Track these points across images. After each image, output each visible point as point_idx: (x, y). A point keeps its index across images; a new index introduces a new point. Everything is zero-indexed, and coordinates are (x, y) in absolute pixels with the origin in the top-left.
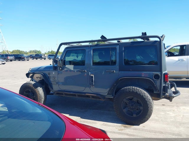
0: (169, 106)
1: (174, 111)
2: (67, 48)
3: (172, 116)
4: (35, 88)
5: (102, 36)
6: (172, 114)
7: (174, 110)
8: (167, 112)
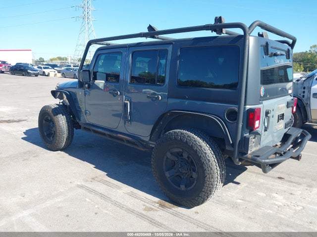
0: (292, 182)
1: (291, 194)
2: (99, 50)
3: (277, 203)
4: (55, 116)
5: (150, 26)
6: (280, 200)
7: (292, 192)
8: (275, 195)
